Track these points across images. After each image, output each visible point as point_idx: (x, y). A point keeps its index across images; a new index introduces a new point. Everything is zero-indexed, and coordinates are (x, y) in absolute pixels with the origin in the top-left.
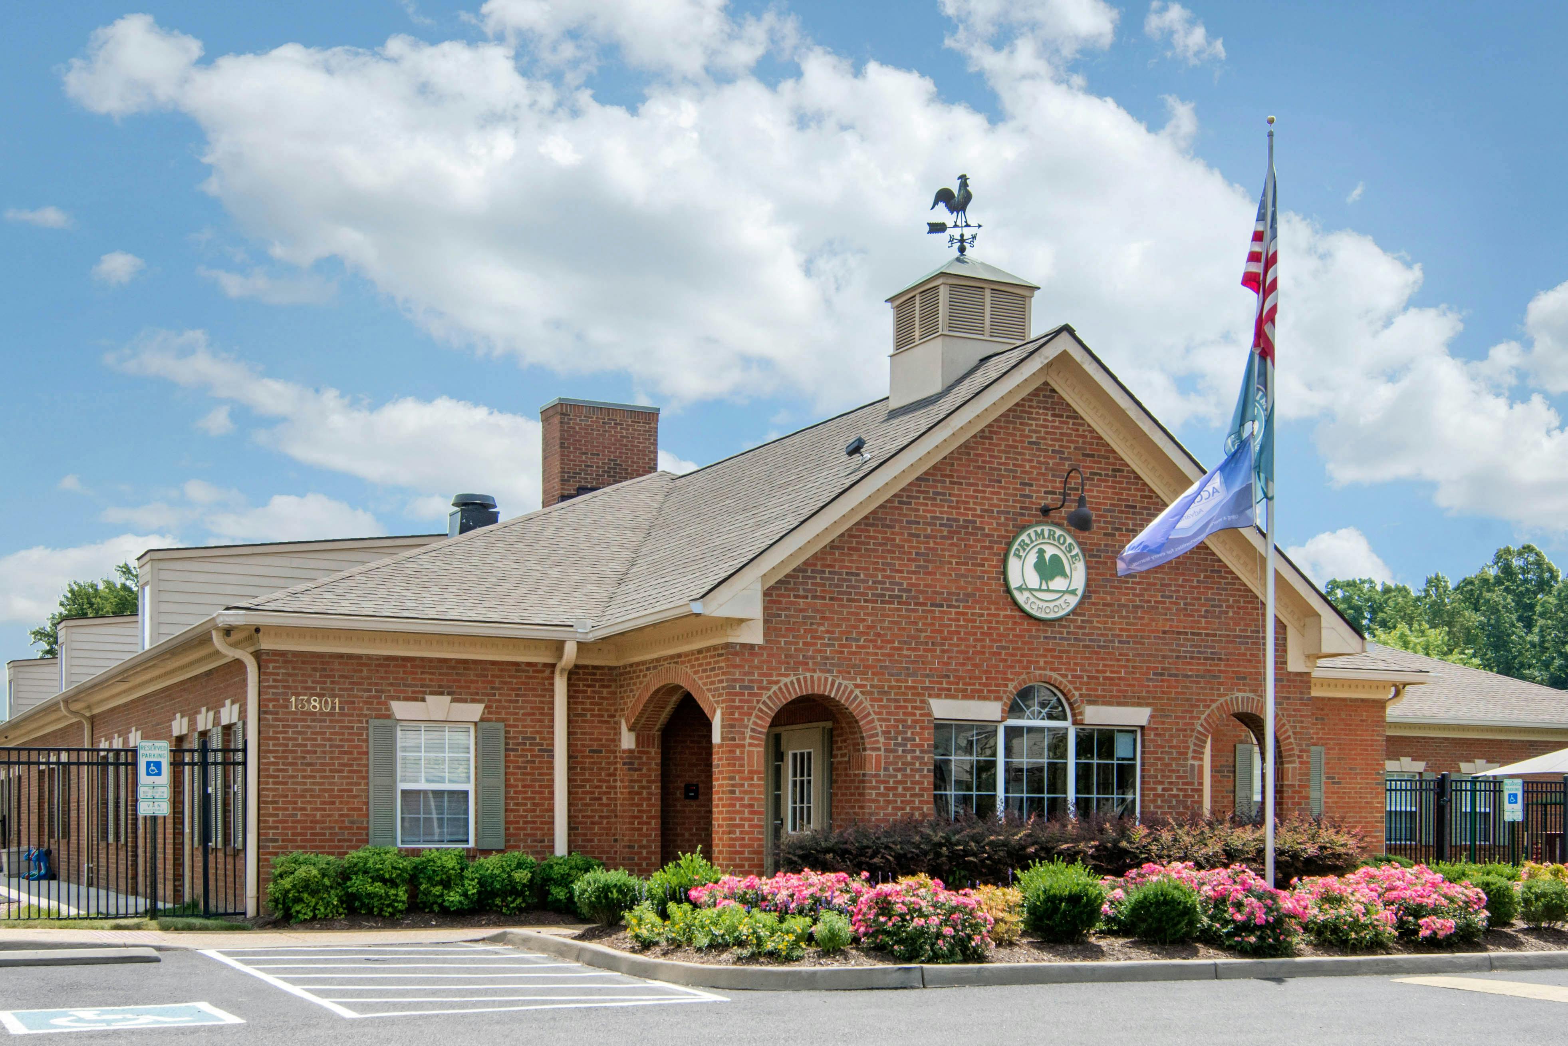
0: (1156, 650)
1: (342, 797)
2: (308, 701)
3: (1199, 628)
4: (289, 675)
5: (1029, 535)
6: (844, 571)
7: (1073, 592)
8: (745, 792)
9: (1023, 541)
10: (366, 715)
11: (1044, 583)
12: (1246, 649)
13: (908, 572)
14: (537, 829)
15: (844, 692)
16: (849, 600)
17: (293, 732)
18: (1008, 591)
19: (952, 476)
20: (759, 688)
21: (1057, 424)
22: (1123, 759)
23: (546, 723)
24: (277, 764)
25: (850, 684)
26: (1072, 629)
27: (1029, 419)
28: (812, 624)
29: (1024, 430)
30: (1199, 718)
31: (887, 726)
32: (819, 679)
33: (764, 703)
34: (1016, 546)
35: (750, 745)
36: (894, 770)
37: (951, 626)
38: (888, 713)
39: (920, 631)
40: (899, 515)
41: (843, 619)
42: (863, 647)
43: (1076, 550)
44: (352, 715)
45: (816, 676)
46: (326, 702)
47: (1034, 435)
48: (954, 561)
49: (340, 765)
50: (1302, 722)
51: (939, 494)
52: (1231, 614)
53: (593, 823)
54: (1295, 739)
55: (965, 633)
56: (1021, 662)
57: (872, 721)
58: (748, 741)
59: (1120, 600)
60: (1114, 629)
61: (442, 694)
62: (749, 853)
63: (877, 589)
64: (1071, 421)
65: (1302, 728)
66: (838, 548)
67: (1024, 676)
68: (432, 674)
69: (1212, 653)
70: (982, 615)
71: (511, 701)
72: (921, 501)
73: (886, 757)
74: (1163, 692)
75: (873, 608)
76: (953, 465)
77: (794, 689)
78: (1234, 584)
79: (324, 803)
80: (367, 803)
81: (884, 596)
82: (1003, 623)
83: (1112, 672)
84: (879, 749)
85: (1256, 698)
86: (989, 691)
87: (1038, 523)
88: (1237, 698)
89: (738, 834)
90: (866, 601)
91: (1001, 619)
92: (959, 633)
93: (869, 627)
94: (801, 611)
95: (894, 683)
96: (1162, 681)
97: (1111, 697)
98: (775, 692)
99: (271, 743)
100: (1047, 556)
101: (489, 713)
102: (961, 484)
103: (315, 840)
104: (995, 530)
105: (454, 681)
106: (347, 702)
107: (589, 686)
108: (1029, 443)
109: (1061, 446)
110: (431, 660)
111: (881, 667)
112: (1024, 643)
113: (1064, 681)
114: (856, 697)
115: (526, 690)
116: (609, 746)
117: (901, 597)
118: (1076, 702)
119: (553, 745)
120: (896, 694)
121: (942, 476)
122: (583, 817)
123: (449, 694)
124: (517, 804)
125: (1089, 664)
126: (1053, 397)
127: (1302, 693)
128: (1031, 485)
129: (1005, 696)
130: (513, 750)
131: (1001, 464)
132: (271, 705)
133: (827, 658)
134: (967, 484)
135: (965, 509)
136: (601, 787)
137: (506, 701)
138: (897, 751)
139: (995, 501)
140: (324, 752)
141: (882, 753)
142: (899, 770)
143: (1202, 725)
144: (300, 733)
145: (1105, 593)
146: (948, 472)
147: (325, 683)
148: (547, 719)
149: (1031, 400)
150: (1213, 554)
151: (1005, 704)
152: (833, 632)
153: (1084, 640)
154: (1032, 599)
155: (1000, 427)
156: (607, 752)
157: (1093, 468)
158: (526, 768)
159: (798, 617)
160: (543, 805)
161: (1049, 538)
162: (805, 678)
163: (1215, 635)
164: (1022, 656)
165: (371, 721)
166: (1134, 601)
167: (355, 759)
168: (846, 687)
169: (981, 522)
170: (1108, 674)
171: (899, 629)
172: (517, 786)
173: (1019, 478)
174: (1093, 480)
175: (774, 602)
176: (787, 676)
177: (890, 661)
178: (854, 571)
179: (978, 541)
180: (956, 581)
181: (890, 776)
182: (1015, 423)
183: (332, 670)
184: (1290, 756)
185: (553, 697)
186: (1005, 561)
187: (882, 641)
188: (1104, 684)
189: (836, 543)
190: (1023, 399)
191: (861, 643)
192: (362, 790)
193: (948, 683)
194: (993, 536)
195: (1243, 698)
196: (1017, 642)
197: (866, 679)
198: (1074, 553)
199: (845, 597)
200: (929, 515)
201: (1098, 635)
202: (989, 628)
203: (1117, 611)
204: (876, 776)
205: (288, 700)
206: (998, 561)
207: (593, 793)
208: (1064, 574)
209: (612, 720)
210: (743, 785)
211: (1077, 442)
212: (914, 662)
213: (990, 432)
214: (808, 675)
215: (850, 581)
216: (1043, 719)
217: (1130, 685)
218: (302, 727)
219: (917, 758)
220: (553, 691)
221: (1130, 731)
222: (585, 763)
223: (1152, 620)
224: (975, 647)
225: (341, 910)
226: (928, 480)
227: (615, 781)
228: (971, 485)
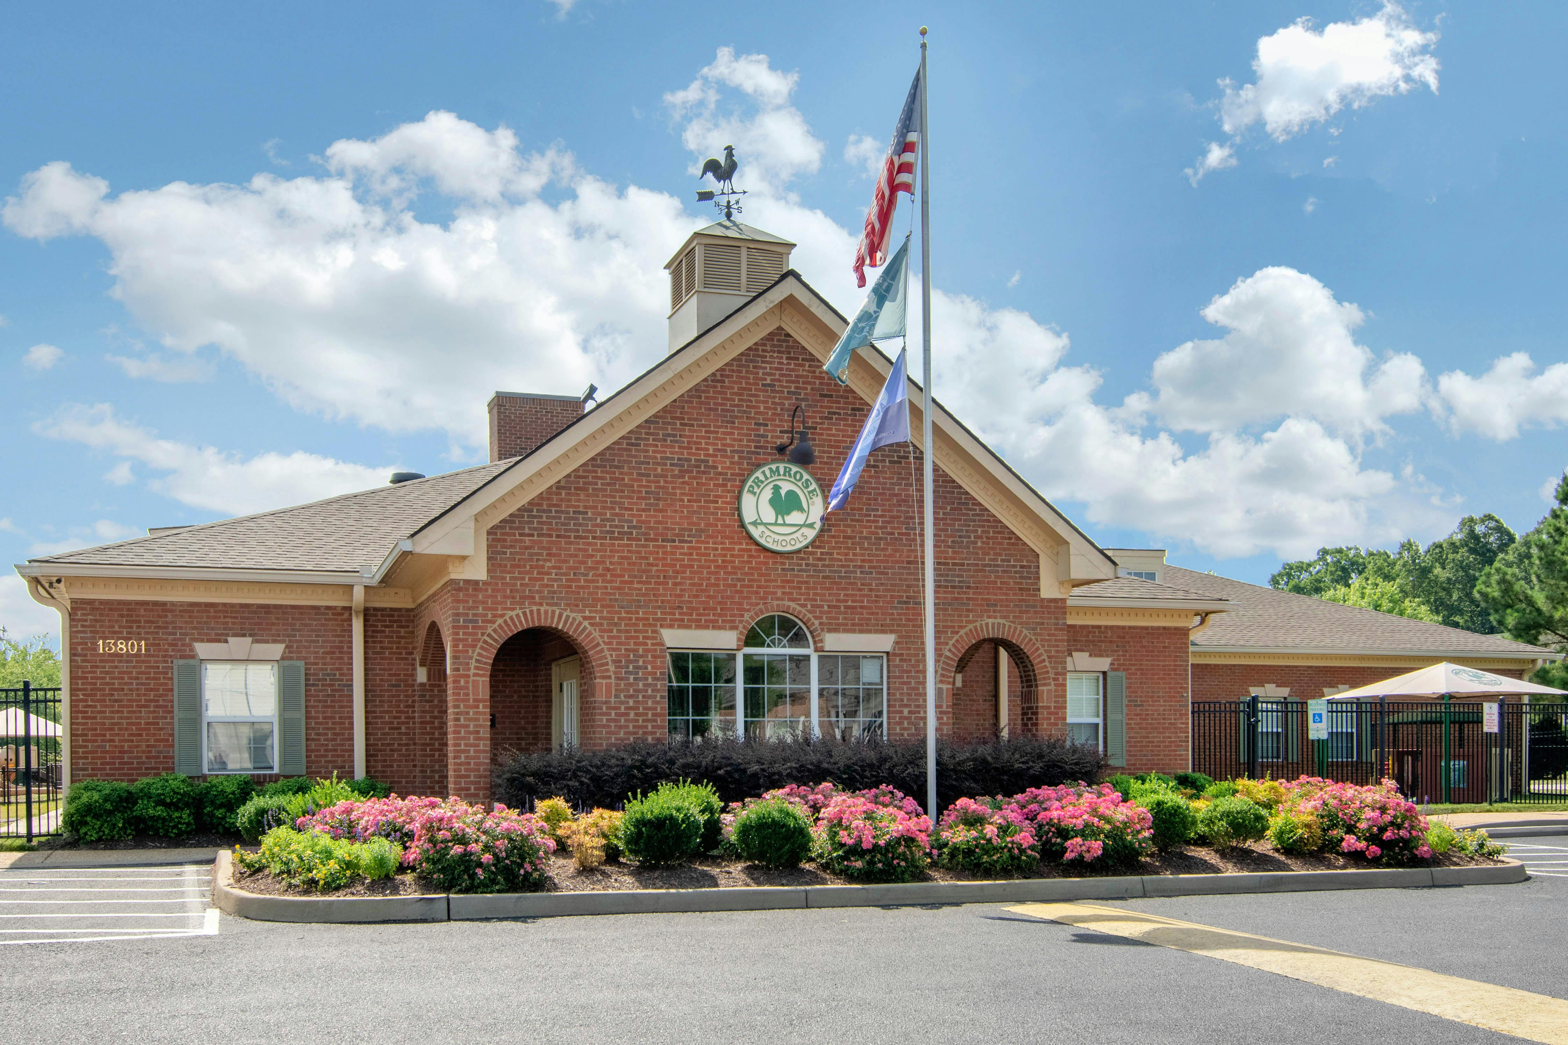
0: (900, 579)
1: (149, 729)
2: (115, 644)
3: (946, 558)
4: (96, 621)
5: (763, 472)
6: (571, 510)
7: (811, 526)
8: (470, 720)
9: (757, 478)
10: (171, 656)
11: (780, 517)
12: (996, 577)
13: (638, 510)
14: (338, 756)
15: (572, 624)
16: (576, 537)
17: (101, 672)
18: (742, 525)
19: (683, 419)
20: (483, 622)
21: (792, 366)
22: (869, 684)
23: (346, 660)
24: (86, 701)
25: (579, 617)
26: (811, 561)
27: (763, 362)
28: (538, 560)
29: (758, 373)
30: (947, 644)
31: (617, 656)
32: (546, 612)
33: (489, 635)
34: (750, 483)
35: (475, 675)
36: (625, 696)
37: (683, 560)
38: (618, 643)
39: (652, 565)
40: (628, 456)
41: (571, 556)
42: (593, 581)
43: (814, 486)
44: (157, 656)
45: (542, 609)
46: (133, 645)
47: (769, 378)
48: (686, 499)
49: (146, 701)
50: (1057, 646)
51: (669, 435)
52: (979, 544)
53: (392, 750)
54: (1050, 662)
55: (698, 567)
56: (757, 593)
57: (602, 651)
58: (472, 671)
59: (862, 532)
60: (856, 561)
61: (244, 635)
62: (475, 777)
63: (605, 526)
64: (807, 364)
65: (1057, 651)
66: (564, 488)
67: (761, 606)
68: (235, 618)
69: (960, 582)
70: (716, 549)
71: (311, 641)
72: (651, 442)
73: (617, 685)
74: (909, 620)
75: (601, 544)
76: (683, 407)
77: (520, 622)
78: (983, 515)
79: (131, 735)
80: (172, 735)
81: (613, 532)
82: (738, 556)
83: (853, 601)
84: (609, 677)
85: (1007, 624)
86: (723, 621)
87: (774, 461)
88: (987, 624)
89: (463, 759)
90: (594, 538)
91: (736, 552)
92: (692, 566)
93: (597, 562)
94: (527, 548)
95: (624, 615)
96: (907, 609)
97: (853, 625)
98: (500, 625)
99: (80, 682)
100: (783, 493)
101: (290, 652)
102: (693, 425)
103: (123, 769)
104: (729, 468)
105: (256, 624)
106: (153, 645)
107: (386, 626)
108: (763, 385)
109: (796, 388)
110: (232, 605)
111: (611, 600)
112: (760, 575)
113: (803, 610)
114: (585, 628)
115: (325, 630)
116: (407, 681)
117: (631, 533)
118: (816, 629)
119: (352, 680)
120: (626, 625)
121: (672, 418)
122: (382, 745)
123: (250, 636)
124: (318, 734)
125: (830, 595)
126: (788, 341)
127: (1057, 619)
128: (767, 425)
129: (741, 626)
130: (313, 685)
131: (735, 406)
132: (79, 648)
133: (554, 592)
134: (698, 426)
135: (697, 449)
136: (399, 718)
137: (306, 641)
138: (628, 679)
139: (728, 441)
140: (131, 690)
141: (613, 680)
142: (631, 696)
143: (950, 650)
144: (107, 673)
145: (845, 526)
146: (678, 415)
147: (131, 627)
148: (346, 657)
149: (765, 345)
150: (960, 487)
151: (741, 633)
152: (559, 568)
153: (824, 571)
154: (768, 533)
155: (733, 371)
156: (406, 686)
157: (831, 407)
158: (326, 701)
159: (523, 554)
160: (343, 734)
161: (784, 475)
162: (531, 612)
163: (963, 564)
164: (759, 587)
165: (175, 661)
166: (877, 533)
167: (161, 696)
168: (574, 619)
169: (714, 461)
170: (850, 603)
171: (629, 564)
172: (318, 718)
173: (754, 418)
174: (831, 419)
175: (499, 540)
176: (513, 609)
177: (620, 594)
178: (581, 509)
179: (711, 479)
180: (688, 518)
181: (622, 703)
182: (748, 366)
183: (138, 616)
184: (1044, 679)
185: (351, 636)
186: (739, 498)
187: (612, 576)
188: (845, 613)
189: (562, 484)
190: (756, 344)
191: (590, 577)
192: (168, 723)
193: (680, 614)
194: (726, 474)
195: (993, 624)
196: (752, 574)
197: (596, 612)
198: (811, 488)
199: (573, 534)
200: (659, 456)
201: (838, 566)
202: (723, 561)
203: (859, 543)
204: (606, 702)
205: (96, 644)
206: (731, 497)
207: (392, 723)
208: (801, 509)
209: (410, 657)
210: (468, 713)
211: (815, 383)
212: (644, 595)
213: (722, 375)
214: (535, 608)
215: (578, 519)
216: (784, 646)
217: (873, 613)
218: (110, 667)
219: (649, 685)
220: (351, 631)
221: (875, 656)
222: (383, 696)
223: (896, 551)
224: (709, 579)
225: (129, 831)
226: (658, 423)
227: (414, 712)
228: (704, 426)
